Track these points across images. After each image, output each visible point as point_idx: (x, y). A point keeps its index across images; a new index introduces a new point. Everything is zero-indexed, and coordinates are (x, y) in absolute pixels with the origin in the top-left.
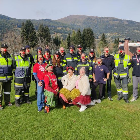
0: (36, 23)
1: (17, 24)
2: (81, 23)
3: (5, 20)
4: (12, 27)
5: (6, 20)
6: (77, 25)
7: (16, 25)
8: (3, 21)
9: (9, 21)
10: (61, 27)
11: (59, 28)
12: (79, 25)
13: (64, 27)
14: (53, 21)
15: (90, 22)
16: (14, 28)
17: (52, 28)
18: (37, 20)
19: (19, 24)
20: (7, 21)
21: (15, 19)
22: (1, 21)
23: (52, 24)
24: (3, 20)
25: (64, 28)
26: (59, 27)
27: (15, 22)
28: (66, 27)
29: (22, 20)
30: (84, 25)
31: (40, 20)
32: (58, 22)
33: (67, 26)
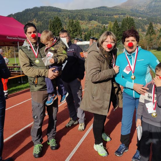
0: (89, 13)
1: (69, 16)
2: (145, 8)
3: (56, 13)
4: (63, 20)
5: (58, 12)
6: (140, 10)
7: (67, 18)
8: (55, 14)
9: (60, 13)
10: (119, 14)
11: (116, 17)
12: (142, 10)
13: (122, 14)
14: (110, 8)
15: (157, 5)
16: (65, 21)
17: (108, 17)
18: (91, 10)
19: (70, 16)
20: (58, 14)
21: (66, 10)
22: (52, 14)
23: (108, 13)
24: (54, 12)
25: (122, 16)
26: (116, 14)
27: (66, 14)
28: (124, 14)
29: (74, 10)
30: (150, 10)
31: (94, 9)
32: (115, 9)
33: (126, 12)
